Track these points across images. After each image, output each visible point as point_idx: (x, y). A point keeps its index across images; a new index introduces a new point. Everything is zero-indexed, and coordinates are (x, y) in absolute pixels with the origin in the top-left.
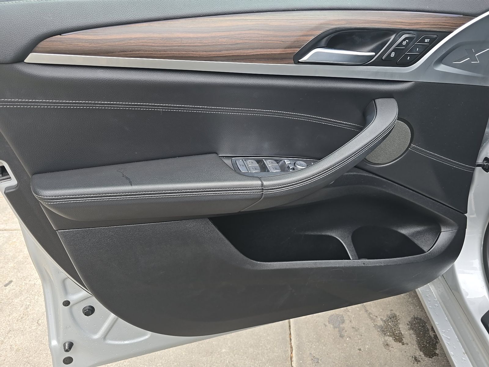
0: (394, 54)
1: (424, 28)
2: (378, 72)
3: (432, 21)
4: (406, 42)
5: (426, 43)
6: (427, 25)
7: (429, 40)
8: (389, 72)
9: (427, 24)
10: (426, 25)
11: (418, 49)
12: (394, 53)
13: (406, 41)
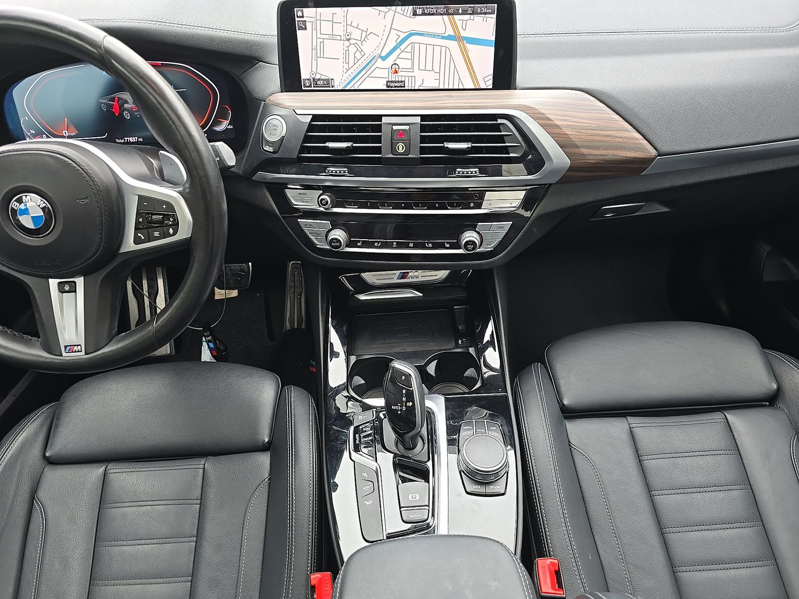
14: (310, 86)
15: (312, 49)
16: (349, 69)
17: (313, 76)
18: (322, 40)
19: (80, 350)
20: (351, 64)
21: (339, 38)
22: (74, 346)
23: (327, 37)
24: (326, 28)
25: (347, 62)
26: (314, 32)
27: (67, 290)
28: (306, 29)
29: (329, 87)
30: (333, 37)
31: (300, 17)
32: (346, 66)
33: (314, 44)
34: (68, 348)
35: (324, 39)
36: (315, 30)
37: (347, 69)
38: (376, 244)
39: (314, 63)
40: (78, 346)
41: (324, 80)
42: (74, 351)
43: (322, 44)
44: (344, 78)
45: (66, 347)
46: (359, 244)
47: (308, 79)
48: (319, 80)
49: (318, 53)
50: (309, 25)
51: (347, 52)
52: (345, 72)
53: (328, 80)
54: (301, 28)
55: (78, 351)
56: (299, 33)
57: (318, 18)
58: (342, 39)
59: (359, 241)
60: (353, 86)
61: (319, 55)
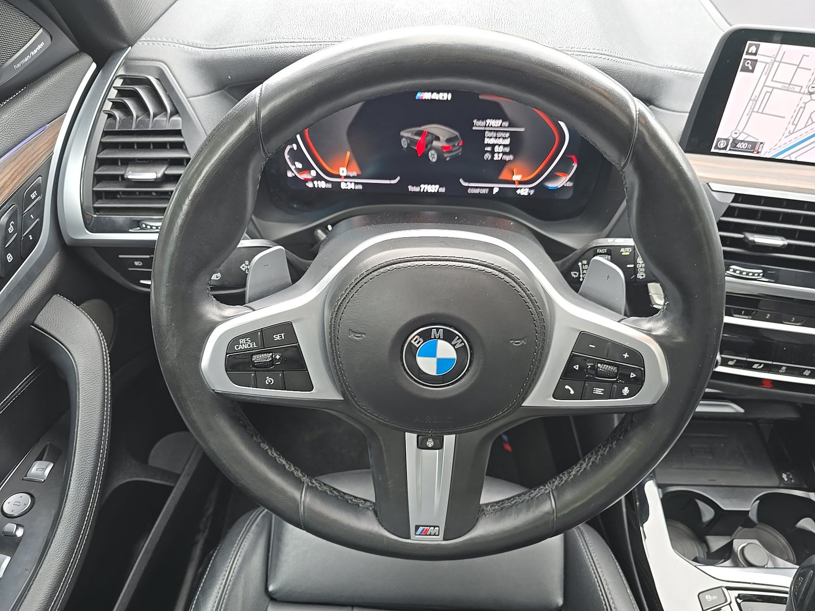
0: (11, 256)
1: (16, 184)
2: (10, 294)
3: (18, 166)
4: (11, 226)
5: (35, 198)
6: (16, 177)
7: (35, 192)
8: (23, 278)
9: (14, 176)
10: (14, 179)
11: (32, 216)
12: (9, 254)
13: (11, 224)
14: (725, 148)
15: (750, 100)
16: (793, 133)
17: (735, 136)
18: (770, 90)
19: (437, 534)
20: (801, 124)
21: (797, 89)
22: (430, 526)
23: (780, 85)
24: (784, 73)
25: (795, 123)
26: (764, 77)
27: (430, 446)
28: (753, 72)
29: (753, 152)
30: (788, 87)
31: (751, 54)
32: (791, 128)
33: (757, 93)
34: (421, 529)
35: (773, 88)
36: (766, 74)
37: (791, 132)
38: (755, 366)
39: (745, 118)
40: (435, 527)
41: (749, 142)
42: (428, 533)
43: (768, 94)
44: (781, 143)
45: (417, 527)
46: (730, 363)
47: (725, 139)
48: (742, 141)
49: (756, 106)
50: (759, 67)
51: (802, 109)
52: (785, 136)
53: (754, 144)
54: (745, 69)
55: (435, 535)
56: (740, 75)
57: (778, 59)
58: (802, 91)
59: (732, 360)
60: (789, 155)
61: (756, 109)
